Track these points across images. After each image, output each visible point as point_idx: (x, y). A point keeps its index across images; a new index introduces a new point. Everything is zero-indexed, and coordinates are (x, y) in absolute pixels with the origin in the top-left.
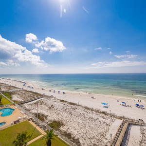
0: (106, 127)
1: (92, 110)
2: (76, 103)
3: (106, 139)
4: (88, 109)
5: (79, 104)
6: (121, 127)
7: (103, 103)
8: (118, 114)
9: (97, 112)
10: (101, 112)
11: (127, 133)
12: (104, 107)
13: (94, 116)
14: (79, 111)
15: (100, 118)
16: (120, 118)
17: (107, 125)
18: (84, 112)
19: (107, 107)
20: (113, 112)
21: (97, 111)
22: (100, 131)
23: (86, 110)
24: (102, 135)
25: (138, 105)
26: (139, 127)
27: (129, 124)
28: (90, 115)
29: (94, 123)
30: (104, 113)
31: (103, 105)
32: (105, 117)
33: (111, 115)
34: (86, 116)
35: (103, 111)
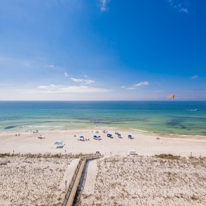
0: (59, 174)
1: (39, 156)
2: (7, 152)
3: (60, 190)
4: (32, 156)
5: (15, 153)
6: (78, 167)
7: (56, 143)
8: (75, 153)
9: (46, 158)
10: (53, 156)
11: (84, 172)
12: (58, 147)
13: (43, 164)
14: (15, 164)
15: (52, 165)
16: (77, 157)
17: (61, 171)
18: (25, 164)
19: (62, 147)
20: (68, 153)
21: (47, 156)
22: (51, 184)
23: (28, 160)
24: (54, 188)
25: (95, 137)
27: (87, 161)
28: (36, 165)
29: (42, 176)
30: (58, 156)
31: (57, 145)
32: (59, 160)
33: (66, 156)
34: (28, 168)
35: (56, 154)
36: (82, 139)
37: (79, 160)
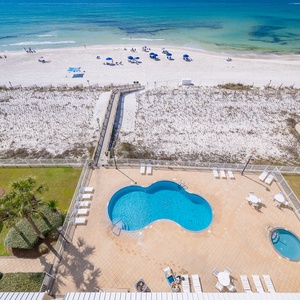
0: (87, 112)
1: (51, 89)
3: (92, 128)
4: (42, 90)
5: (14, 85)
6: (110, 103)
7: (71, 69)
8: (103, 83)
9: (62, 91)
10: (71, 89)
11: (119, 109)
12: (75, 76)
13: (60, 100)
14: (21, 100)
15: (73, 101)
16: (107, 89)
17: (88, 107)
18: (35, 100)
19: (81, 76)
20: (93, 83)
21: (63, 89)
22: (79, 122)
23: (38, 94)
24: (85, 126)
25: (131, 58)
26: (133, 95)
27: (122, 95)
28: (51, 101)
29: (64, 114)
30: (77, 88)
31: (72, 73)
32: (82, 94)
33: (92, 89)
34: (42, 106)
35: (75, 85)
36: (110, 62)
37: (110, 93)
